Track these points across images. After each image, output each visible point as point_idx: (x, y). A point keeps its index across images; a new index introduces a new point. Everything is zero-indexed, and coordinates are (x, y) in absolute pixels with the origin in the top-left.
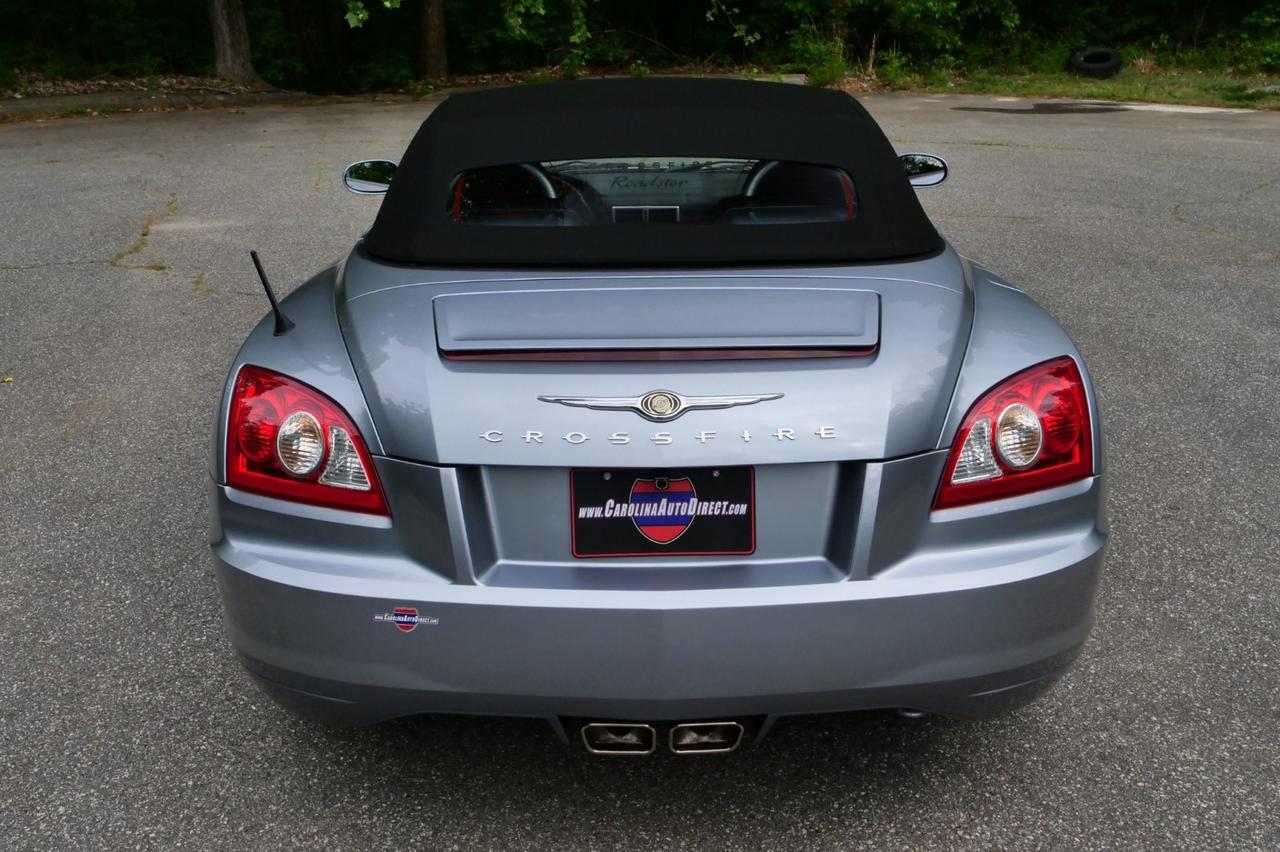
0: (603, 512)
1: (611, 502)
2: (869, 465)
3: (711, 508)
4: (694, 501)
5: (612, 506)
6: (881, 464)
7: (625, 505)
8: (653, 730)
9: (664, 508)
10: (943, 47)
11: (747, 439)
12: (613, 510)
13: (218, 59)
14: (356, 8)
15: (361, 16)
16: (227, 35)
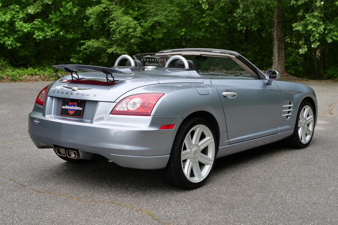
3: (78, 108)
5: (66, 106)
8: (65, 151)
9: (72, 108)
13: (273, 65)
14: (303, 48)
15: (304, 50)
16: (277, 58)
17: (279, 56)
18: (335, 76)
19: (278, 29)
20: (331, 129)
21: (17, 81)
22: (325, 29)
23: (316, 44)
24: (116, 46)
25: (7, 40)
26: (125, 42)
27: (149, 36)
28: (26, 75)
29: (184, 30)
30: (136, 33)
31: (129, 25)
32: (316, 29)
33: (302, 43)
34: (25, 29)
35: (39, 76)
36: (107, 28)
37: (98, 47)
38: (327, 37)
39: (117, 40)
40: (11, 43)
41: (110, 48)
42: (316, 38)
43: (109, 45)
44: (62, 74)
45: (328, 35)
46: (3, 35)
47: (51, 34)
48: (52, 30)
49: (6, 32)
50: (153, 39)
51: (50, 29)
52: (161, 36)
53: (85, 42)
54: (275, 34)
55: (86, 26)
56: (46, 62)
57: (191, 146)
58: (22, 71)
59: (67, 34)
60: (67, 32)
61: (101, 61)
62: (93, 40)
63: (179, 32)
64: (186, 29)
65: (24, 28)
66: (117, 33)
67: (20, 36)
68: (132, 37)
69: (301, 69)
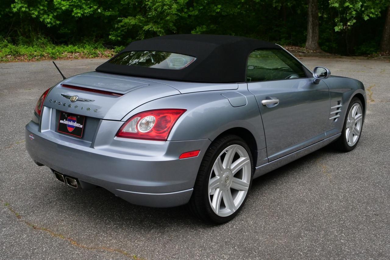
2: (101, 120)
3: (78, 125)
8: (63, 177)
9: (71, 123)
11: (82, 109)
12: (65, 122)
13: (307, 42)
14: (339, 25)
15: (340, 27)
16: (311, 34)
17: (313, 32)
18: (368, 52)
19: (313, 5)
20: (376, 121)
21: (57, 59)
22: (362, 6)
23: (352, 21)
24: (153, 23)
25: (46, 18)
26: (161, 19)
27: (186, 13)
28: (66, 53)
29: (219, 6)
30: (171, 10)
31: (165, 2)
32: (353, 6)
33: (337, 20)
34: (64, 6)
35: (79, 54)
36: (143, 6)
37: (135, 24)
38: (363, 14)
39: (153, 17)
40: (50, 21)
41: (146, 25)
42: (353, 15)
43: (145, 22)
44: (102, 51)
45: (365, 12)
46: (43, 13)
47: (89, 11)
48: (90, 8)
49: (46, 10)
50: (190, 16)
51: (88, 6)
52: (197, 13)
53: (122, 19)
54: (310, 10)
55: (123, 4)
56: (86, 39)
57: (222, 172)
58: (62, 48)
59: (105, 11)
60: (105, 9)
61: (137, 38)
62: (129, 18)
63: (215, 9)
64: (222, 5)
65: (62, 6)
66: (153, 10)
67: (59, 13)
68: (168, 14)
69: (334, 45)
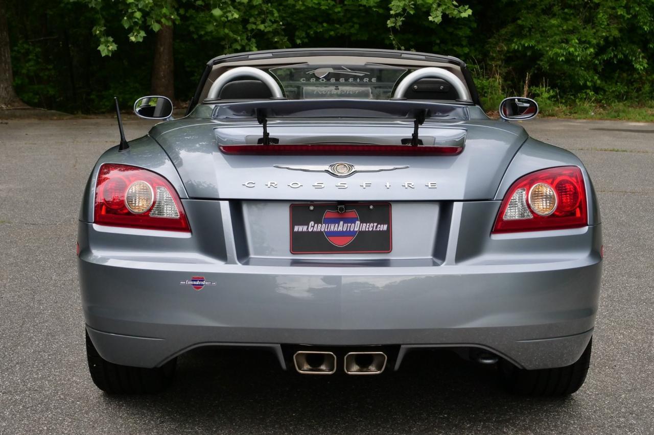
0: (308, 229)
1: (312, 223)
2: (455, 203)
3: (368, 227)
4: (358, 223)
5: (313, 225)
6: (462, 203)
7: (320, 225)
8: (335, 357)
9: (341, 227)
10: (585, 85)
11: (388, 187)
12: (313, 227)
14: (106, 42)
23: (138, 33)
